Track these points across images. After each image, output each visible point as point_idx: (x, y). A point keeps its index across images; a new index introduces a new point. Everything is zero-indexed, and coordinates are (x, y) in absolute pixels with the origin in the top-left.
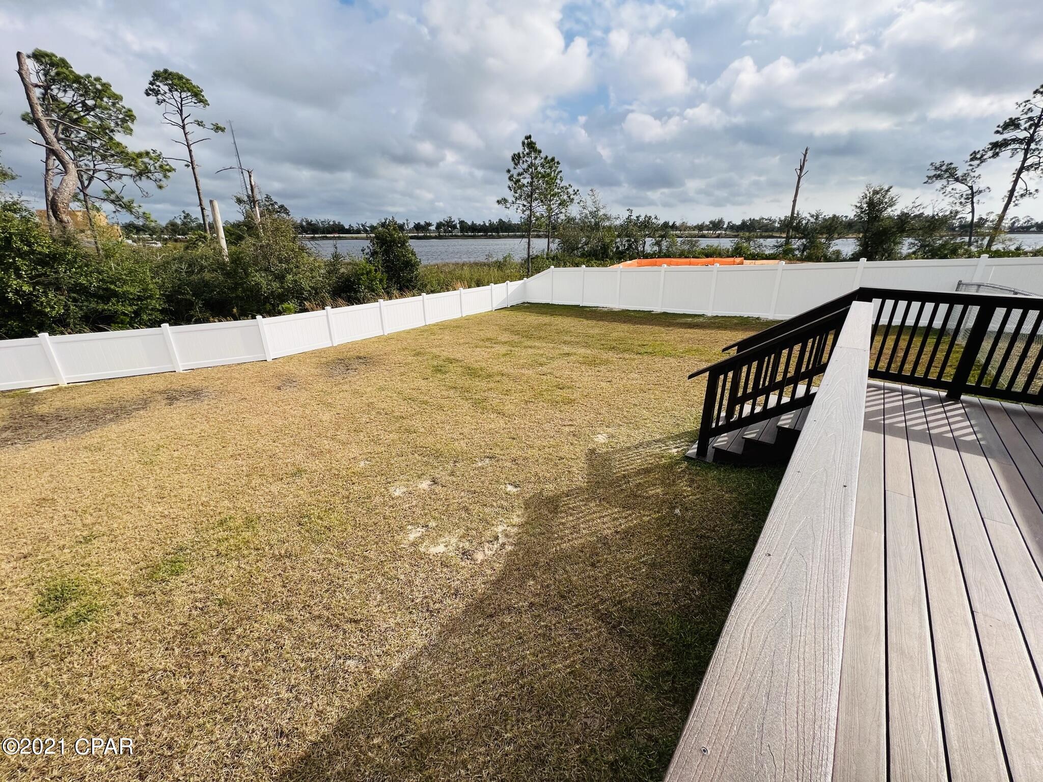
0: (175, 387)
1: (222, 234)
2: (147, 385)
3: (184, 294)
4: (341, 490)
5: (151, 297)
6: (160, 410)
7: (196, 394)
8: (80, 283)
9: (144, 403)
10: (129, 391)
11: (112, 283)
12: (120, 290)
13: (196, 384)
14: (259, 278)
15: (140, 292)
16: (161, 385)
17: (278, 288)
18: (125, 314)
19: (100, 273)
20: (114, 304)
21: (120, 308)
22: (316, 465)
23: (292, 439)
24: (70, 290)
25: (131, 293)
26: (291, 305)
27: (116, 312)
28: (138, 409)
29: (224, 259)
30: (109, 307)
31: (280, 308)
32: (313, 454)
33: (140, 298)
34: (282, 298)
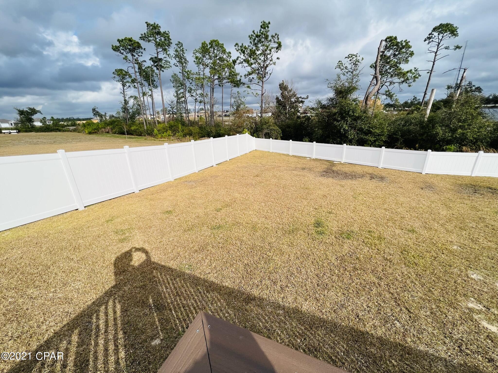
0: (375, 173)
1: (430, 107)
2: (366, 170)
3: (397, 135)
4: (432, 252)
5: (383, 135)
6: (366, 181)
7: (382, 178)
8: (362, 128)
9: (362, 176)
10: (359, 170)
11: (372, 128)
12: (373, 131)
13: (384, 175)
14: (440, 130)
15: (380, 132)
16: (370, 171)
17: (449, 136)
18: (370, 141)
19: (369, 124)
20: (369, 137)
21: (370, 138)
22: (424, 233)
23: (417, 215)
24: (358, 130)
25: (376, 133)
26: (453, 147)
27: (368, 140)
28: (359, 178)
29: (424, 119)
30: (367, 137)
31: (444, 147)
32: (425, 227)
33: (379, 135)
34: (449, 142)
